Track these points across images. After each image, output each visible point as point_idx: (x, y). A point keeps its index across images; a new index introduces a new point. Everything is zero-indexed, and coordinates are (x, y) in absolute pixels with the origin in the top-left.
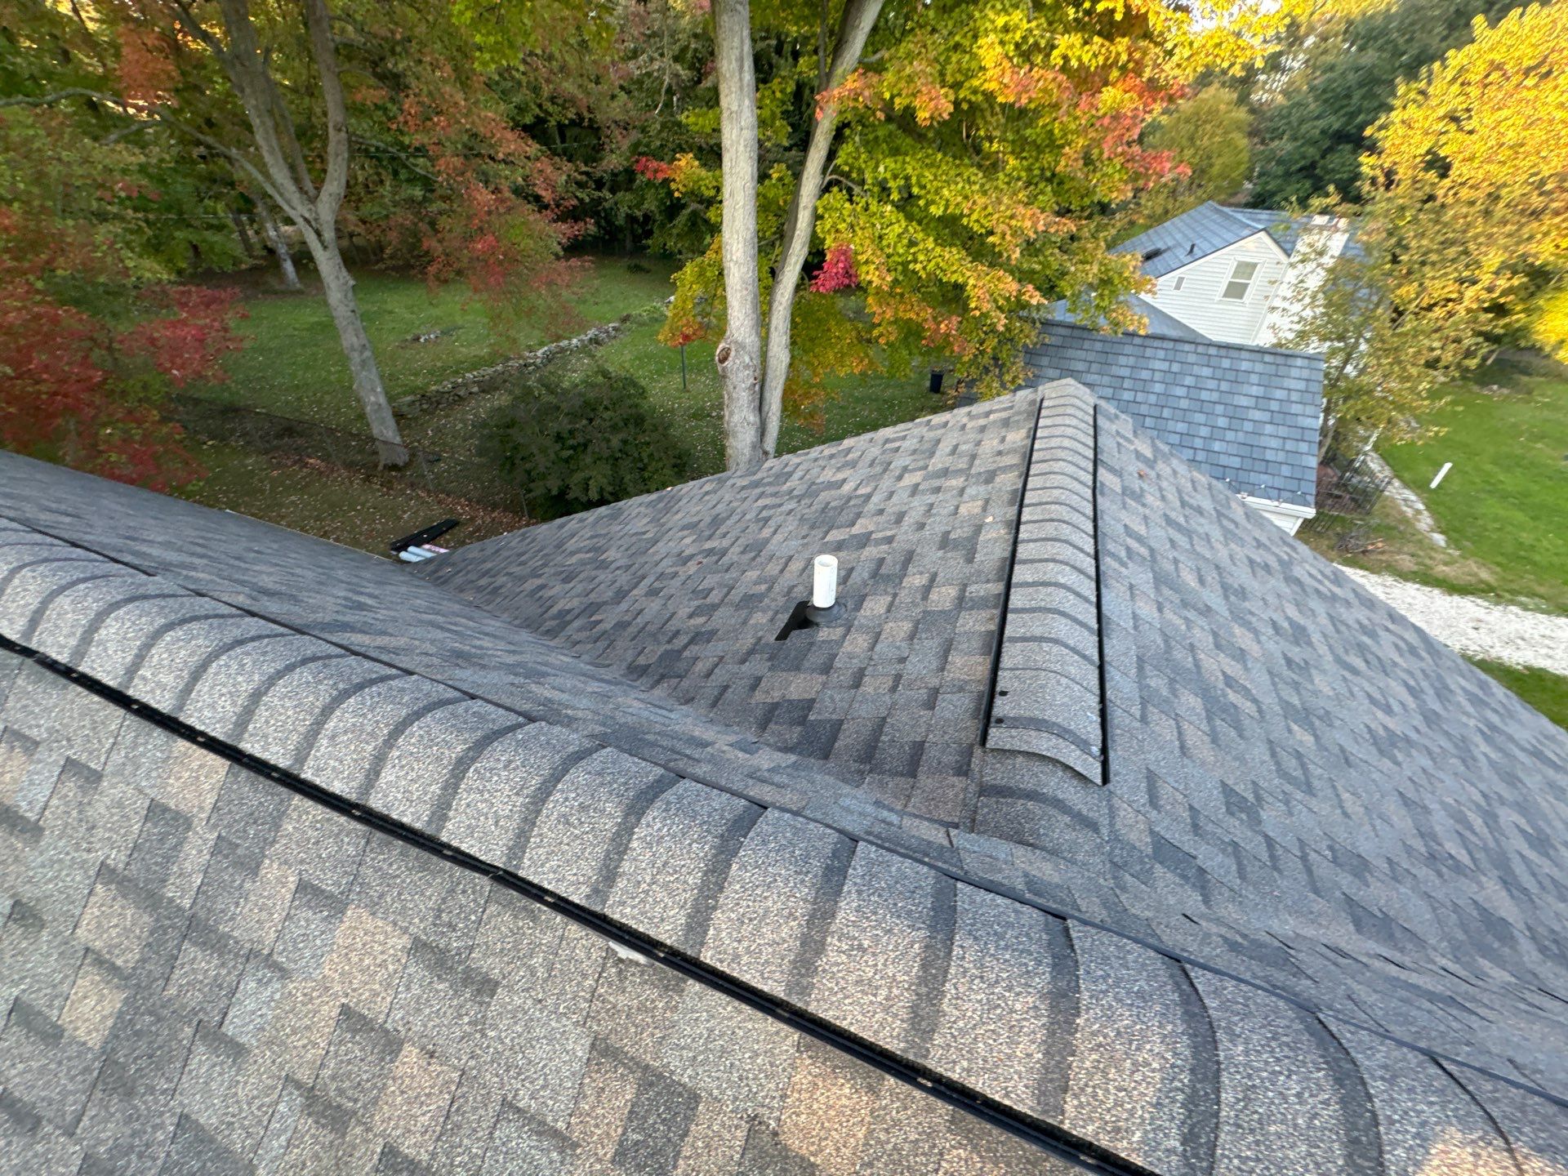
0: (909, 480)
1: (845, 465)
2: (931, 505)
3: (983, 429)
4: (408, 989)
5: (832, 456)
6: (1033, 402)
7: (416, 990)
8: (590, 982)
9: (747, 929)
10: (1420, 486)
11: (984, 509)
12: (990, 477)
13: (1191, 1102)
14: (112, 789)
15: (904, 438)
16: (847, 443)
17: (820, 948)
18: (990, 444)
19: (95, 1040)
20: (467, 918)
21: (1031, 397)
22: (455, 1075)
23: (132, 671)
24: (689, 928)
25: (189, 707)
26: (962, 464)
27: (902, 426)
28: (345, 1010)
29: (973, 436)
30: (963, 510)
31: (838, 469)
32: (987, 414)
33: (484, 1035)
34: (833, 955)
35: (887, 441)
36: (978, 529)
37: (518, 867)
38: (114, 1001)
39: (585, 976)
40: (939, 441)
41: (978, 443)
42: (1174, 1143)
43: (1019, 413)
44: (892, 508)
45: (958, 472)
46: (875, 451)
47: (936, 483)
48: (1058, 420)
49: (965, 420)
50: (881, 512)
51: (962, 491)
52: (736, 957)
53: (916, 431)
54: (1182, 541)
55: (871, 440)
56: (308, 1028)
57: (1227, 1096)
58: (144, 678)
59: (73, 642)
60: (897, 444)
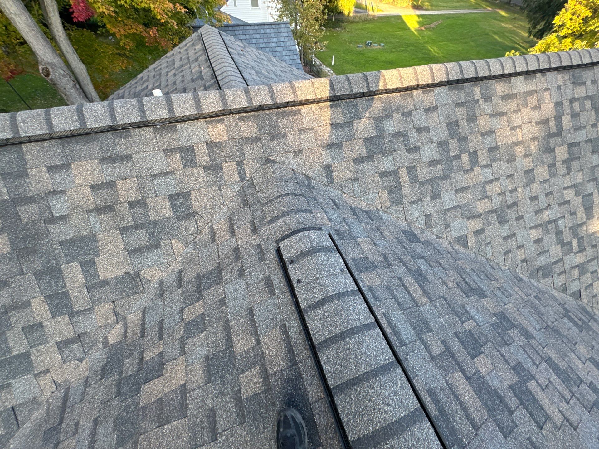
0: (170, 74)
1: (144, 82)
2: (183, 75)
3: (187, 50)
4: (107, 171)
5: (136, 83)
6: (198, 36)
7: (109, 170)
8: (155, 141)
9: (182, 106)
10: (329, 65)
11: (200, 67)
12: (197, 60)
13: (270, 92)
15: (161, 65)
16: (139, 76)
17: (200, 102)
18: (191, 52)
20: (111, 146)
21: (197, 34)
22: (135, 179)
24: (170, 112)
26: (186, 61)
27: (157, 63)
28: (92, 187)
29: (184, 53)
30: (193, 71)
31: (142, 85)
32: (186, 45)
33: (136, 167)
34: (203, 101)
35: (155, 69)
36: (201, 72)
37: (117, 123)
39: (152, 140)
40: (174, 60)
41: (188, 54)
42: (270, 99)
43: (196, 40)
44: (170, 82)
45: (186, 64)
46: (153, 73)
47: (180, 70)
48: (208, 36)
49: (179, 50)
50: (168, 85)
51: (190, 67)
52: (183, 112)
53: (164, 61)
54: (260, 65)
55: (148, 71)
56: (83, 198)
57: (274, 89)
60: (159, 68)
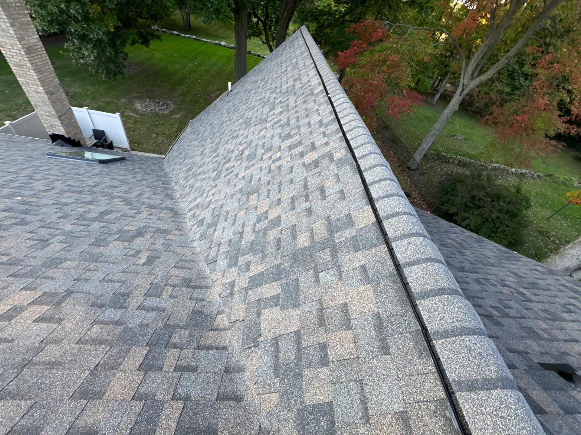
4: (365, 320)
7: (366, 323)
8: (421, 398)
14: (344, 203)
19: (299, 247)
20: (399, 328)
23: (374, 183)
25: (379, 202)
28: (345, 304)
33: (373, 359)
37: (435, 339)
38: (307, 244)
56: (334, 296)
58: (375, 187)
59: (367, 167)
